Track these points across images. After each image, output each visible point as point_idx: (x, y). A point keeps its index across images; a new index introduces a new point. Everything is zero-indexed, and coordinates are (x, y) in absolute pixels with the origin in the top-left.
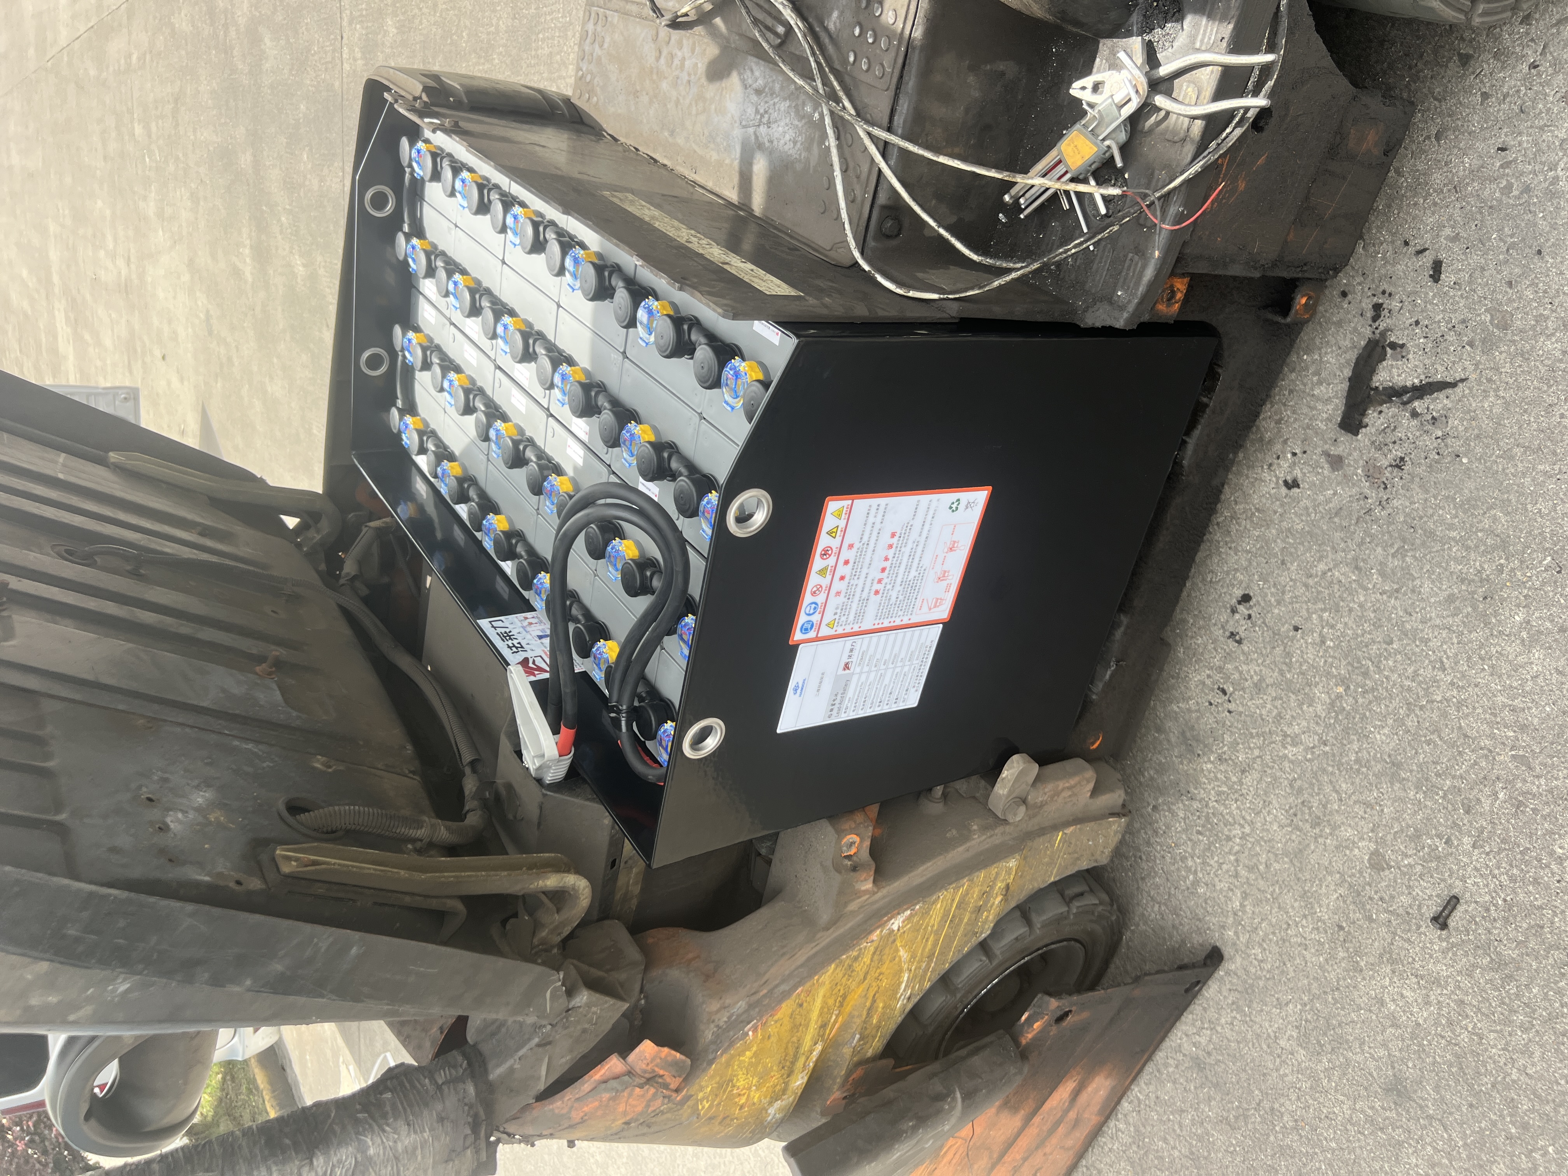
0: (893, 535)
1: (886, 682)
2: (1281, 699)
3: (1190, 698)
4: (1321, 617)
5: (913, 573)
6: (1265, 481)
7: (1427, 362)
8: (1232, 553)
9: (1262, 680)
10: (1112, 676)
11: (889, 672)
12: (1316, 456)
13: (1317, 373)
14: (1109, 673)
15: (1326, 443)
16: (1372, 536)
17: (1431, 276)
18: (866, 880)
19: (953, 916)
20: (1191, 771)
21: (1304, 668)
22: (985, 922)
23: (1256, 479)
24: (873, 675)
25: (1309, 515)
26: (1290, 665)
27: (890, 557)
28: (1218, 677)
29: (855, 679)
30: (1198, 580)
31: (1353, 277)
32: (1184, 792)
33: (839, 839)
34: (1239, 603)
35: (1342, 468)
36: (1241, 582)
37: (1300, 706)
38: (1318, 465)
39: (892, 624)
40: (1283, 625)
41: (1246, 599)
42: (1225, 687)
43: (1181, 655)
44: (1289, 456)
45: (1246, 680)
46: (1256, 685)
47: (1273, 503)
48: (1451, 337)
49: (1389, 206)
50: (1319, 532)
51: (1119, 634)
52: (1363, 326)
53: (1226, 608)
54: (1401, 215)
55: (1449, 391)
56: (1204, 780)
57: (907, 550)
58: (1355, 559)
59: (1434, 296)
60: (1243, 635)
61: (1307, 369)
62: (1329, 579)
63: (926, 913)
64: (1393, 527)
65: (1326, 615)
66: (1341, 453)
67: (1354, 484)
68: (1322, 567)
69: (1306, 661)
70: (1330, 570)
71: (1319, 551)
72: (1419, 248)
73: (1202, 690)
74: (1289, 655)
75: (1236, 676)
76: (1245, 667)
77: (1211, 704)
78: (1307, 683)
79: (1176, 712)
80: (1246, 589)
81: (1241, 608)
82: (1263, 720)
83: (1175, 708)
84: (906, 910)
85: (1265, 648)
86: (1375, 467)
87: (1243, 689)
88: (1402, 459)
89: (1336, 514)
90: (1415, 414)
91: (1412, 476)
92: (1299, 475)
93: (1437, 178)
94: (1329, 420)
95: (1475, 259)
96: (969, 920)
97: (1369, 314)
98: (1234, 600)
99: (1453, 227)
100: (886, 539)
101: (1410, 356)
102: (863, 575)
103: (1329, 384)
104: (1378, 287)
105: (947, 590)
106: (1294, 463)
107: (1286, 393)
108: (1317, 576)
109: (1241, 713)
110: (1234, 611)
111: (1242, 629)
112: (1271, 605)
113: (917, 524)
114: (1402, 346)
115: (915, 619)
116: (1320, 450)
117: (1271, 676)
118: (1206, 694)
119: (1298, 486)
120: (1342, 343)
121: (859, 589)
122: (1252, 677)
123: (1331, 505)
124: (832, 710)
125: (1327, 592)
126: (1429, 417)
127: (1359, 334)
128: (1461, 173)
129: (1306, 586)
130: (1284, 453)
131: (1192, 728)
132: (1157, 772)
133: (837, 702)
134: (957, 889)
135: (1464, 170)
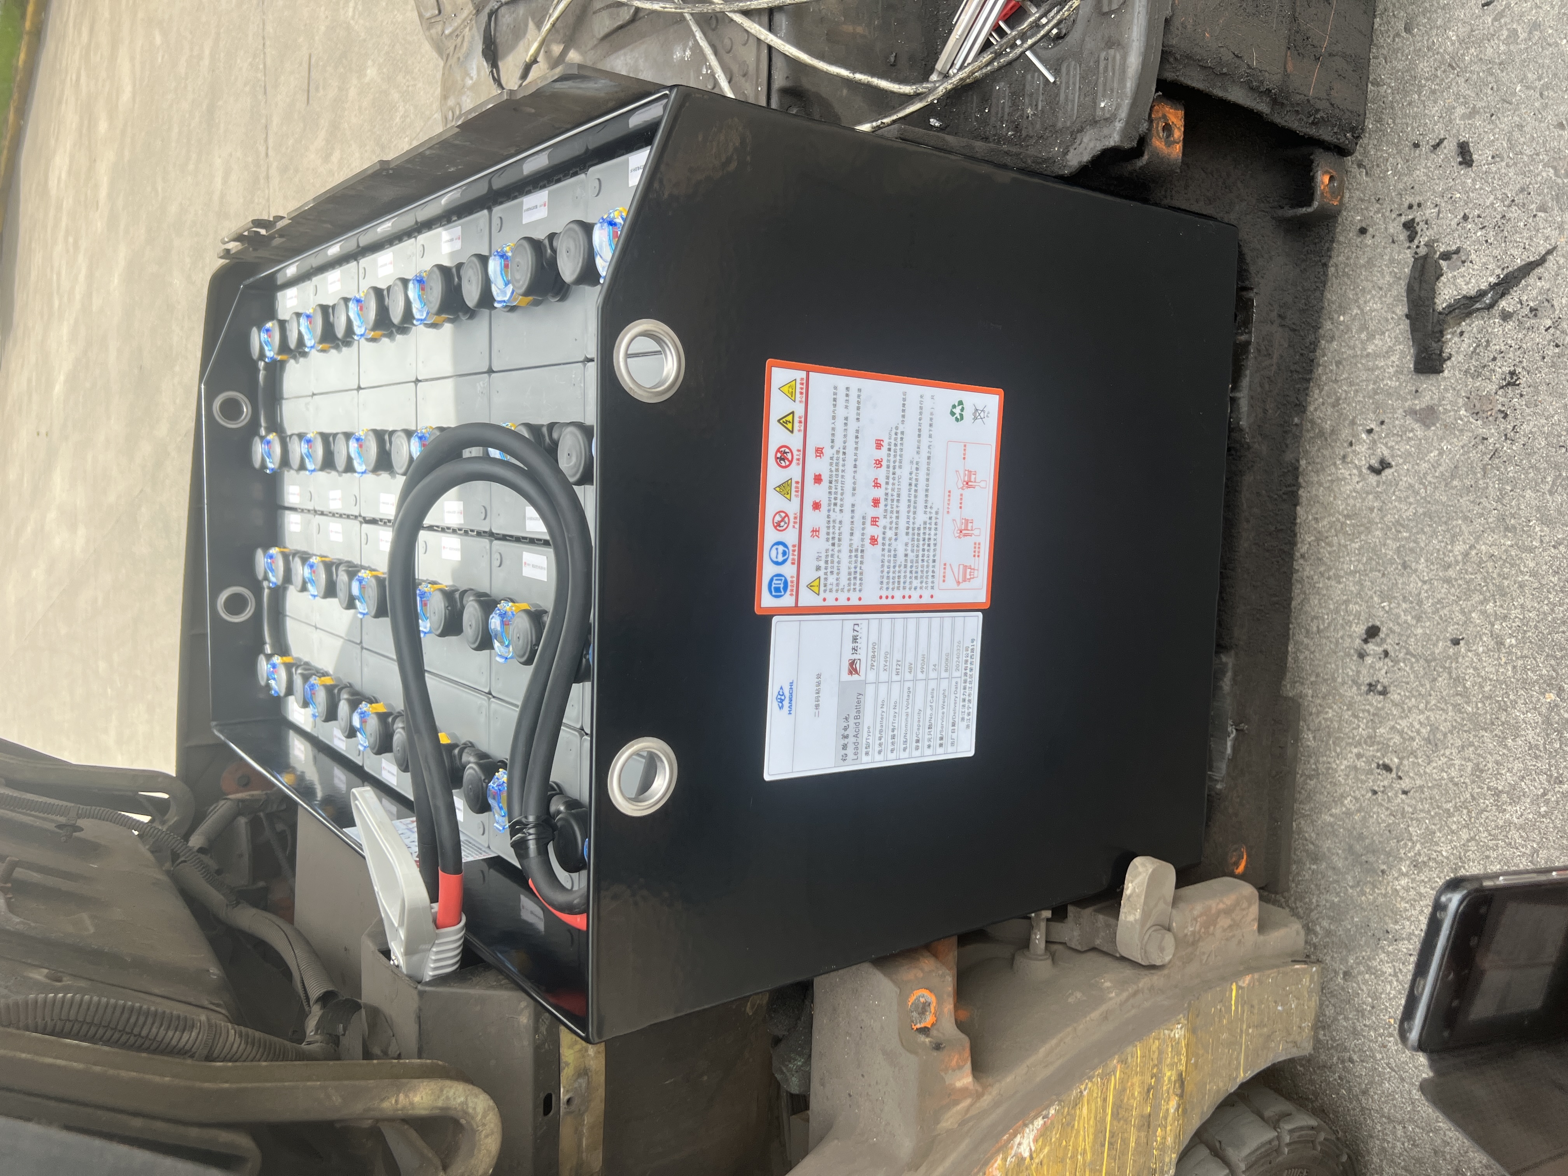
0: (879, 445)
1: (919, 704)
2: (1471, 744)
3: (1343, 796)
4: (1484, 613)
5: (921, 518)
6: (1344, 479)
7: (1496, 252)
8: (1333, 583)
9: (1434, 729)
10: (1234, 748)
11: (920, 686)
12: (1399, 419)
13: (1364, 328)
14: (1229, 744)
15: (1406, 400)
16: (1513, 482)
17: (1461, 163)
18: (960, 1067)
19: (1112, 1135)
20: (1380, 900)
21: (1487, 689)
22: (1163, 1149)
23: (1332, 481)
24: (896, 687)
25: (1417, 493)
26: (1465, 695)
27: (882, 480)
28: (1371, 751)
29: (870, 690)
30: (1301, 637)
31: (1367, 209)
32: (1379, 934)
33: (903, 997)
34: (1366, 641)
35: (1438, 419)
36: (1358, 615)
37: (1502, 741)
38: (1405, 429)
39: (907, 601)
40: (1435, 645)
41: (1372, 632)
42: (1387, 761)
43: (1312, 743)
44: (1364, 436)
45: (1412, 739)
46: (1428, 741)
47: (1364, 500)
48: (1514, 213)
49: (1380, 120)
50: (1440, 507)
51: (1227, 683)
52: (1399, 253)
53: (1348, 655)
54: (1398, 121)
55: (1540, 270)
56: (1403, 905)
57: (904, 473)
58: (1502, 518)
59: (1474, 181)
60: (1385, 681)
61: (1348, 329)
62: (1476, 559)
63: (1068, 1125)
64: (1536, 456)
65: (1490, 607)
66: (1431, 403)
67: (1461, 431)
68: (1459, 548)
69: (1485, 679)
70: (1472, 547)
71: (1448, 530)
72: (1432, 143)
73: (1357, 779)
74: (1458, 680)
75: (1397, 739)
76: (1404, 723)
77: (1375, 793)
78: (1500, 708)
79: (1331, 825)
80: (1367, 620)
81: (1371, 647)
82: (1456, 784)
83: (1328, 819)
84: (1036, 1117)
85: (1422, 685)
86: (1481, 398)
87: (1413, 753)
88: (1512, 373)
89: (1453, 477)
90: (1506, 316)
91: (1534, 387)
92: (1386, 452)
93: (1424, 67)
94: (1399, 372)
95: (1506, 121)
96: (1137, 1143)
97: (1403, 236)
98: (1358, 641)
99: (1465, 103)
100: (868, 452)
101: (1473, 256)
102: (847, 508)
103: (1383, 333)
104: (1400, 205)
105: (976, 555)
106: (1374, 442)
107: (1334, 367)
108: (1457, 562)
109: (1421, 787)
110: (1362, 656)
111: (1382, 672)
112: (1409, 626)
113: (910, 428)
114: (1457, 251)
115: (942, 598)
116: (1400, 411)
117: (1445, 719)
118: (1363, 782)
119: (1389, 466)
120: (1381, 282)
121: (846, 530)
122: (1418, 732)
123: (1442, 469)
124: (845, 747)
125: (1479, 576)
126: (1526, 311)
127: (1399, 263)
128: (1450, 49)
129: (1448, 581)
130: (1355, 435)
131: (1361, 837)
132: (1332, 919)
133: (851, 732)
134: (1106, 1076)
135: (1453, 44)
